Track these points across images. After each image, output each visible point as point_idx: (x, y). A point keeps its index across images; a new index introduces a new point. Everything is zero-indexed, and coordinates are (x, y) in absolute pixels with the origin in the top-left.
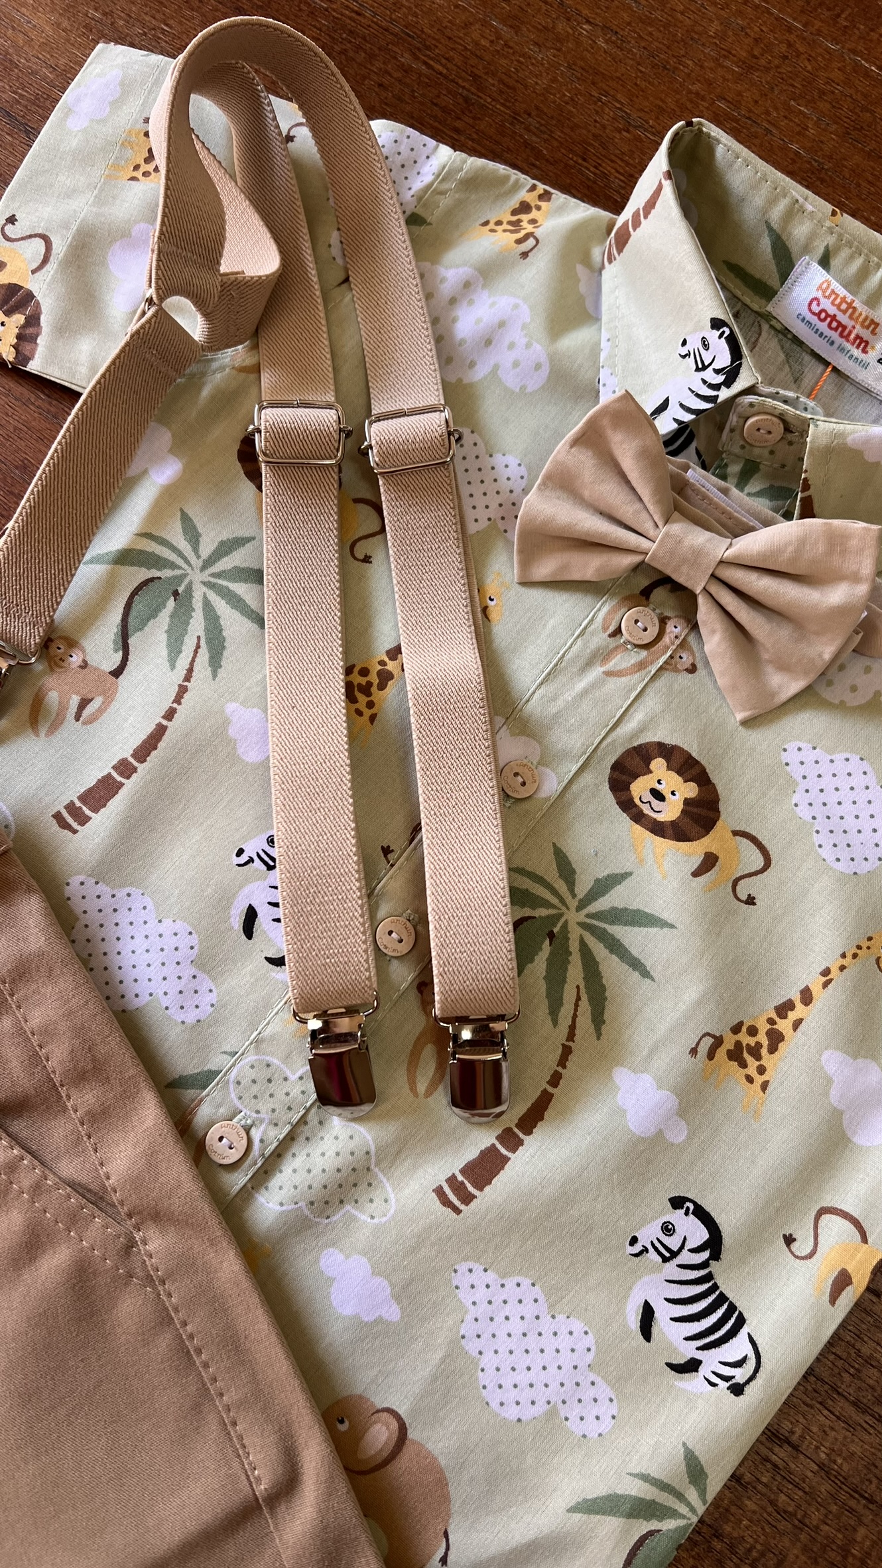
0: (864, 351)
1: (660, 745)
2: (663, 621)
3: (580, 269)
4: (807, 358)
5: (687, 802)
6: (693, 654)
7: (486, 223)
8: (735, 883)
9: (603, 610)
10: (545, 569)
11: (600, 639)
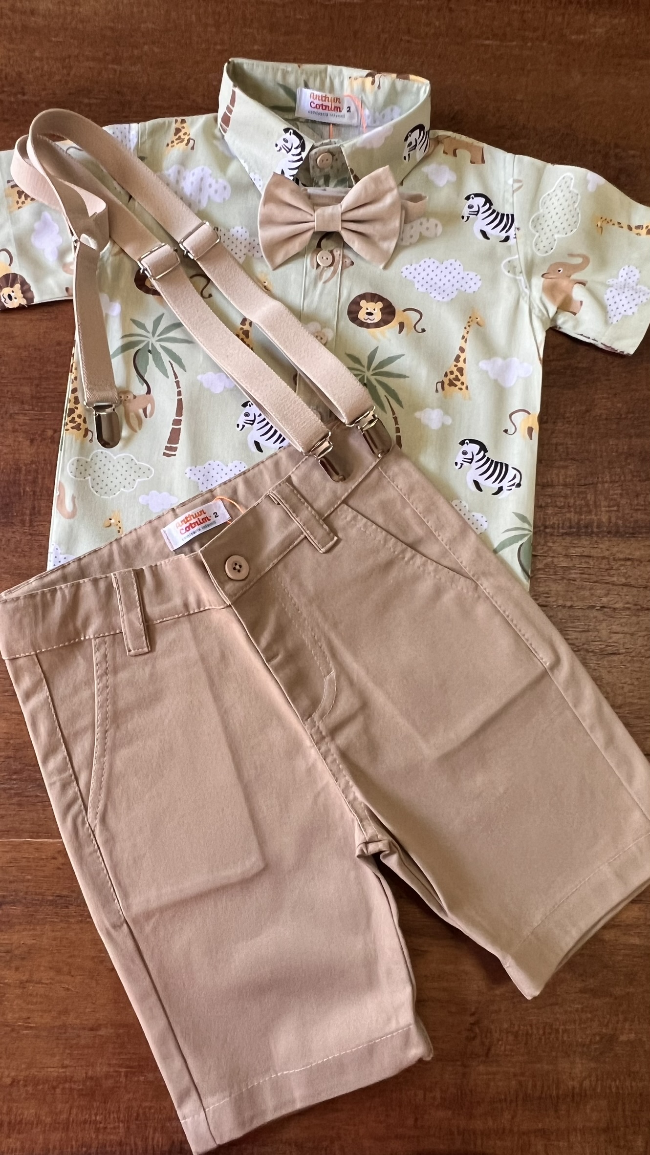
0: (340, 111)
1: (359, 296)
2: (332, 252)
3: (215, 142)
4: (321, 126)
5: (381, 309)
6: (349, 258)
7: (168, 145)
8: (415, 327)
9: (307, 260)
10: (280, 258)
11: (314, 272)
